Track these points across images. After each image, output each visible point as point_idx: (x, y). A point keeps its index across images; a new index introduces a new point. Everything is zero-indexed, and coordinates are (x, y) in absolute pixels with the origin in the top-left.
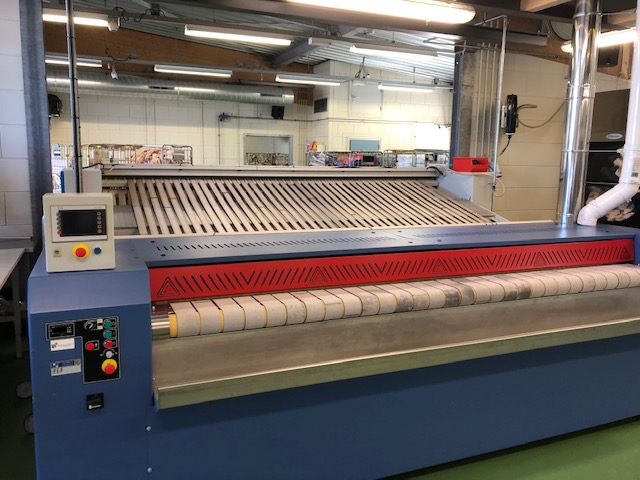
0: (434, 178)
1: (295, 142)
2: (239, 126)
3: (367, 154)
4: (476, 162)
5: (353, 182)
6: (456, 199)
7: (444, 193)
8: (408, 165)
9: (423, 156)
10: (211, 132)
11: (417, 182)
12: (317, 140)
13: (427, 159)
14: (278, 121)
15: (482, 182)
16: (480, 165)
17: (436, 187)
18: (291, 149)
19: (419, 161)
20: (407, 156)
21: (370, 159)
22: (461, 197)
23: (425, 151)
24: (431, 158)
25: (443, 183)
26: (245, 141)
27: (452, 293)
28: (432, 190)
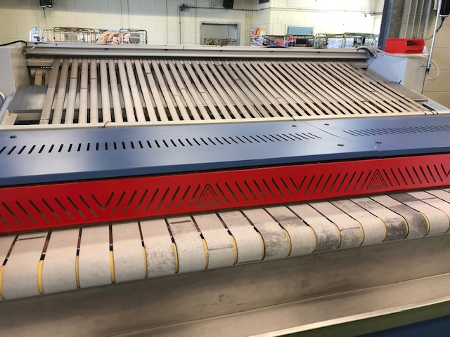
0: (364, 60)
1: (242, 28)
2: (196, 15)
3: (300, 37)
4: (410, 43)
5: (282, 64)
6: (385, 82)
7: (373, 75)
8: (337, 47)
9: (352, 40)
10: (173, 20)
11: (347, 64)
12: (260, 27)
13: (355, 42)
14: (228, 10)
15: (416, 64)
16: (415, 46)
17: (364, 69)
18: (239, 35)
19: (348, 44)
20: (337, 40)
21: (302, 41)
22: (391, 79)
23: (354, 34)
24: (359, 41)
25: (373, 65)
26: (201, 28)
27: (397, 224)
28: (361, 72)
